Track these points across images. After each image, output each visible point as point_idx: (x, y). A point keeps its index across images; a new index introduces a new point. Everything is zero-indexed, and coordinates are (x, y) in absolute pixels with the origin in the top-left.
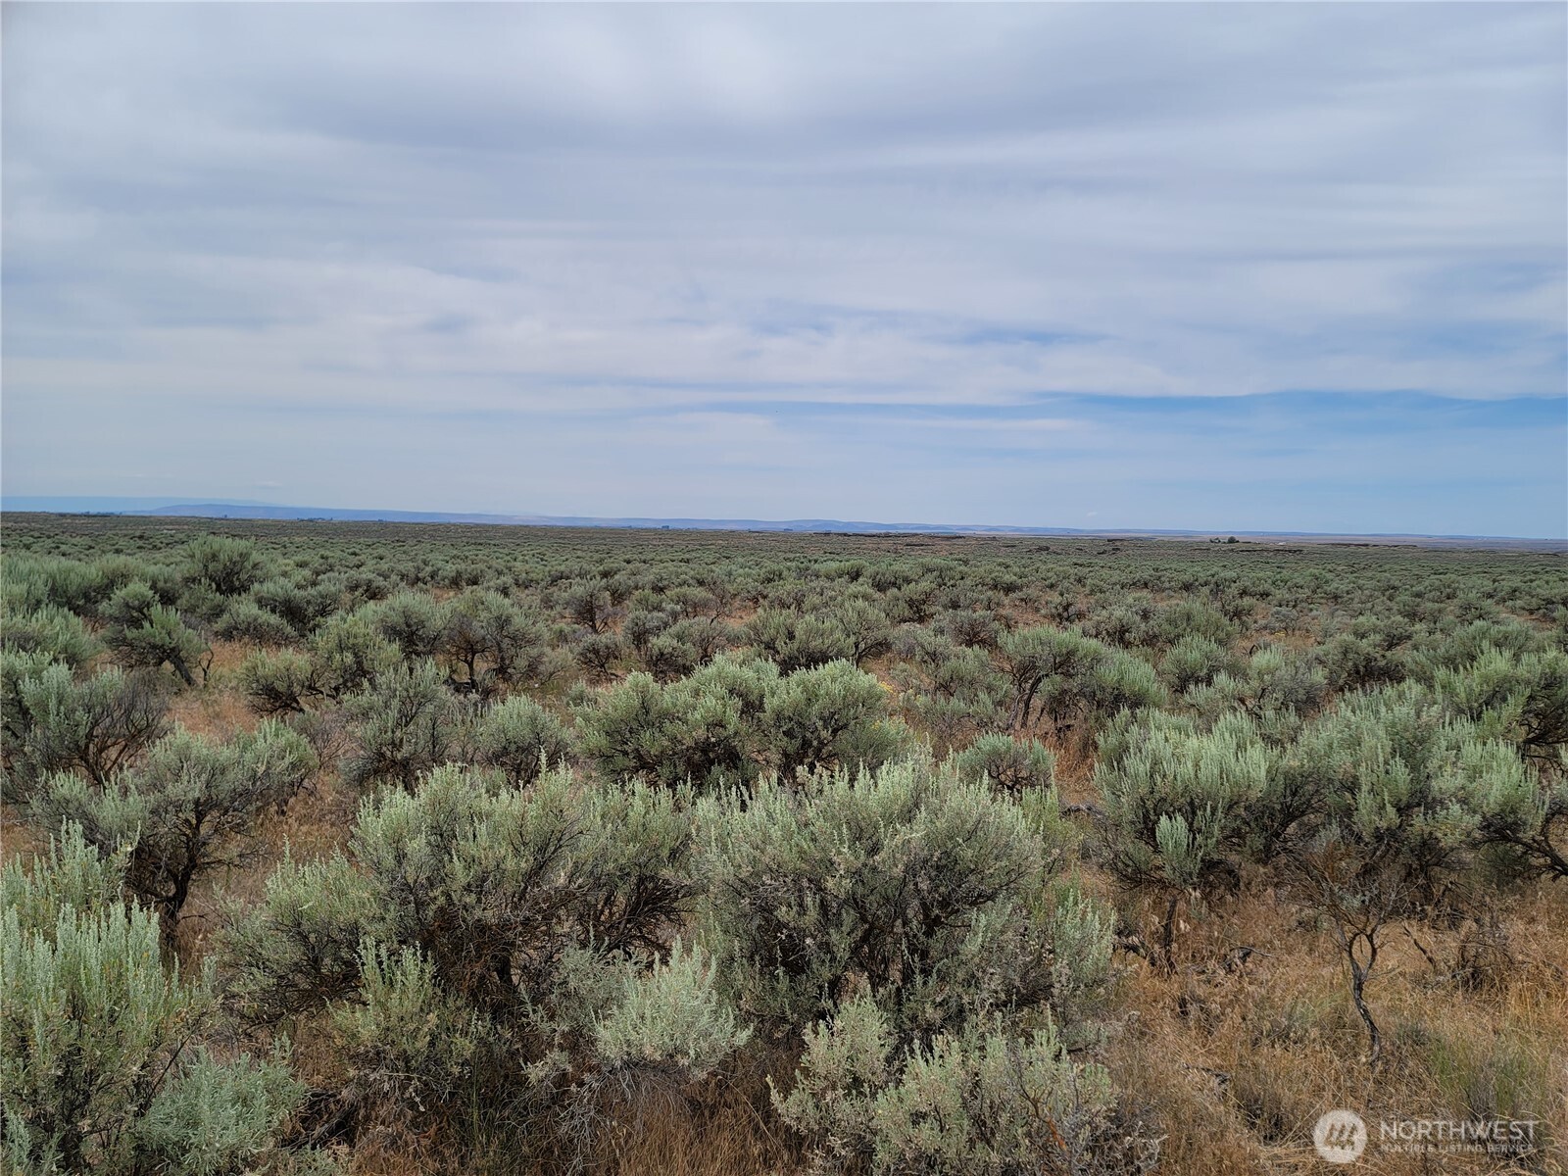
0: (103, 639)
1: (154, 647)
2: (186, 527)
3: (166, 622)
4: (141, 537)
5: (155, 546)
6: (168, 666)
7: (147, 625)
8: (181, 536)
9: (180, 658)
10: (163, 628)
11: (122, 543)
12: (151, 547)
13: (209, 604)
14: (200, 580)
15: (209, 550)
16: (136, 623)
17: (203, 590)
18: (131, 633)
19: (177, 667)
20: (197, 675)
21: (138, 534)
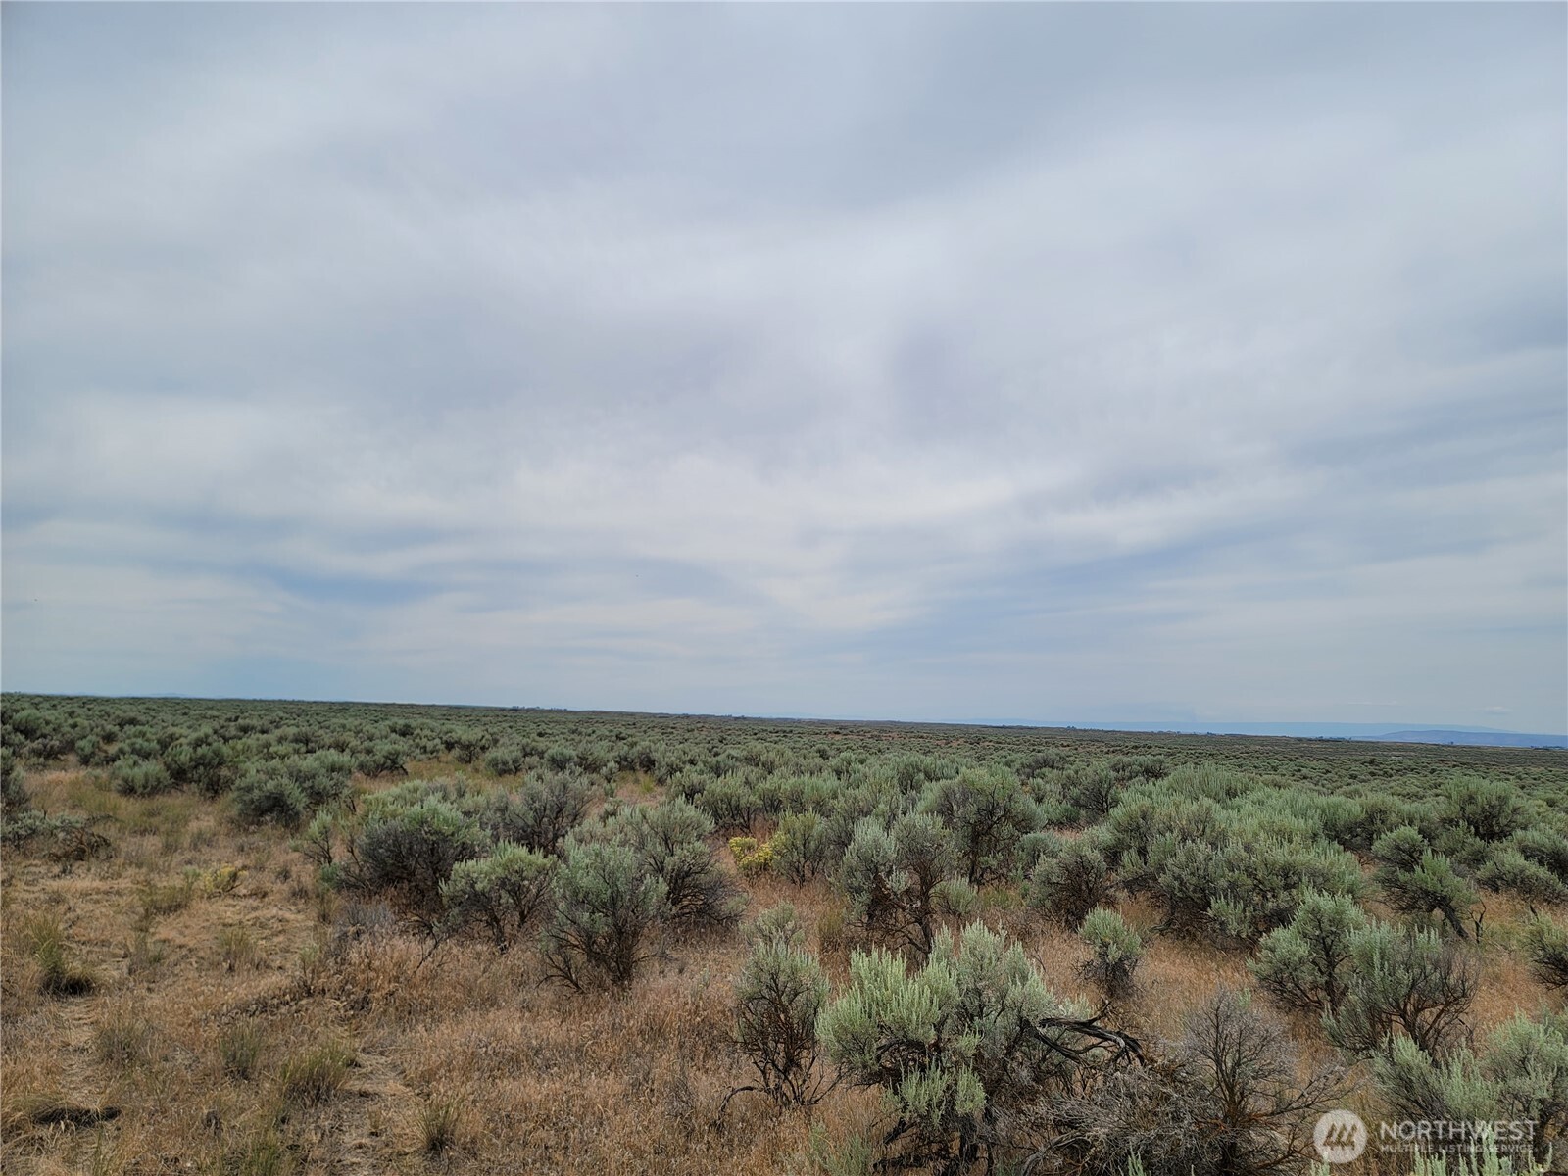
0: (1376, 879)
1: (1427, 893)
2: (1413, 753)
3: (1436, 869)
4: (1371, 763)
5: (1385, 773)
6: (1438, 913)
7: (1418, 869)
8: (1410, 763)
9: (1451, 908)
10: (1434, 874)
11: (1355, 768)
12: (1381, 773)
13: (1468, 848)
14: (1458, 822)
15: (1465, 791)
16: (1408, 866)
17: (1461, 833)
18: (1403, 876)
19: (1447, 916)
20: (1468, 926)
21: (1368, 760)
